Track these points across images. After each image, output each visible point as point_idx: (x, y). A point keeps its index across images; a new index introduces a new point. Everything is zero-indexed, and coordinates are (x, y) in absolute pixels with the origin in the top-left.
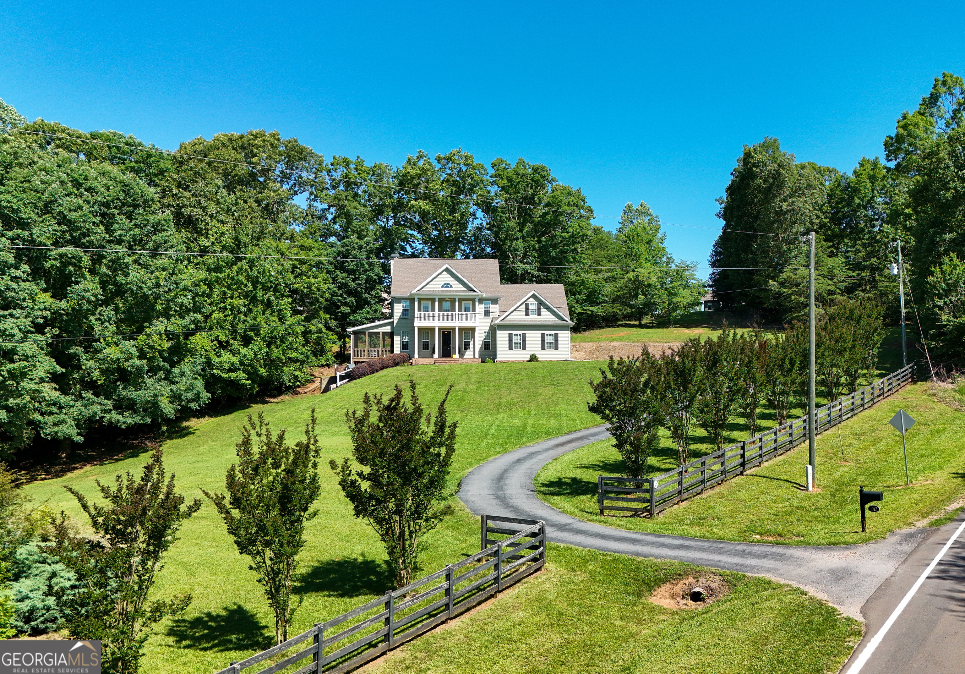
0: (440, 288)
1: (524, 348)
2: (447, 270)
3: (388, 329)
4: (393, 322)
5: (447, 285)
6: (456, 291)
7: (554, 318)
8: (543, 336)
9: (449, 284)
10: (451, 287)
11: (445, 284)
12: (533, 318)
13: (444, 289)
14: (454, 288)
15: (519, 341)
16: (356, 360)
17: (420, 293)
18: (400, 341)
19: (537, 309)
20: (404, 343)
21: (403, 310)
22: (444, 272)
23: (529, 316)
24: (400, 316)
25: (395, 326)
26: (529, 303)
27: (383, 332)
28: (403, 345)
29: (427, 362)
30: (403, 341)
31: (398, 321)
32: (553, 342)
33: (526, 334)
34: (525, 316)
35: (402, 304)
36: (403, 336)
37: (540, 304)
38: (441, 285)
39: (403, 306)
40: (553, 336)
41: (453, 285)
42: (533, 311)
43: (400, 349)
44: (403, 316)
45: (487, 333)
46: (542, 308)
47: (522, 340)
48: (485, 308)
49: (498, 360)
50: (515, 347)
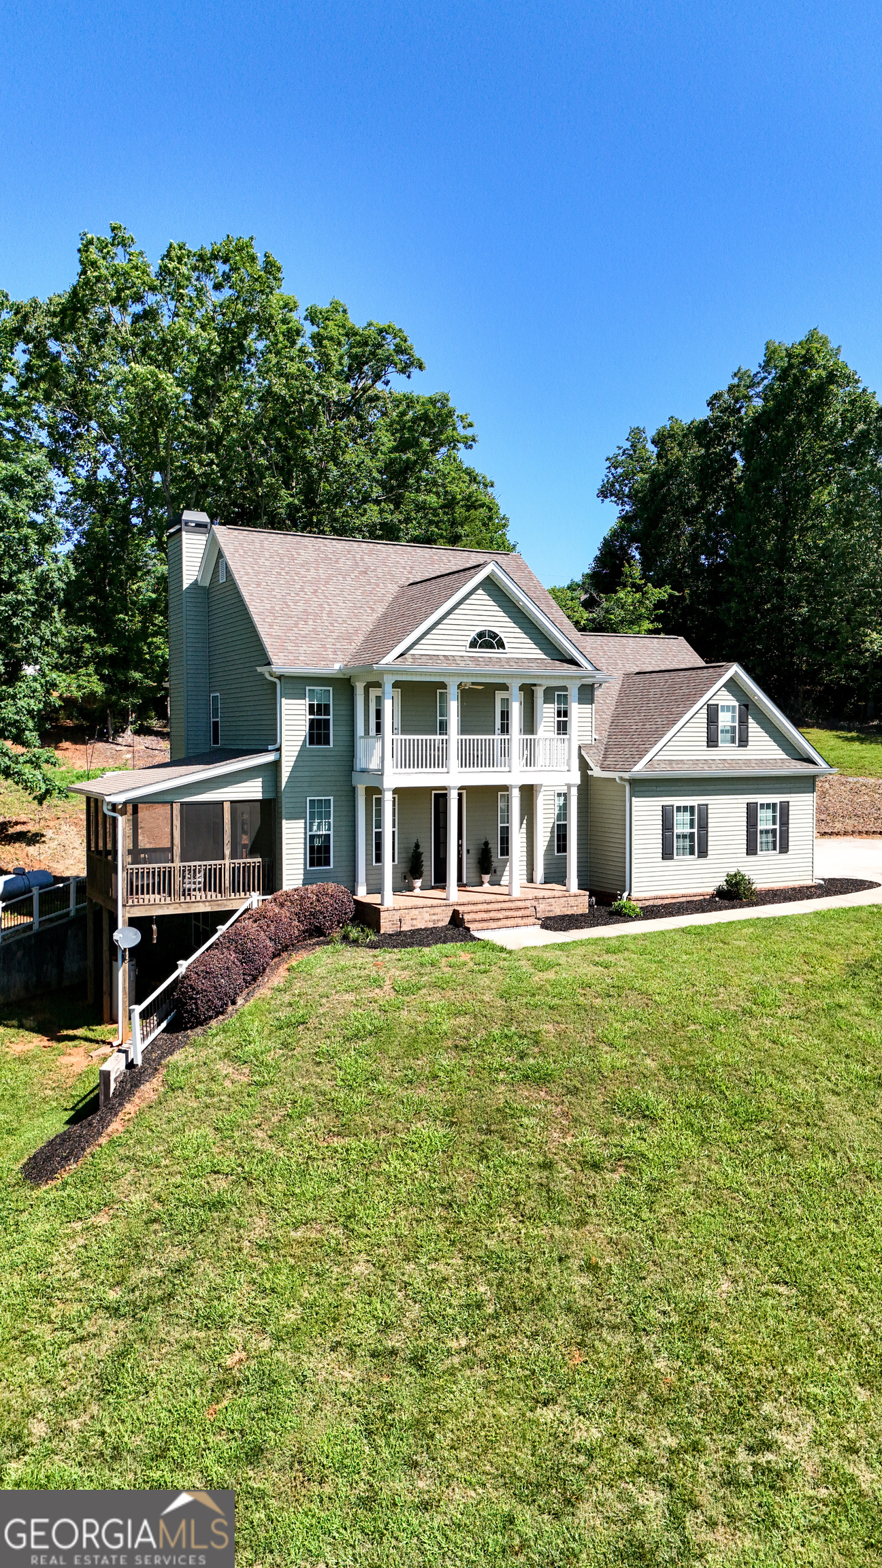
0: (464, 650)
1: (704, 853)
2: (491, 586)
3: (253, 790)
4: (276, 765)
5: (487, 640)
6: (516, 661)
7: (780, 754)
8: (752, 811)
9: (494, 635)
10: (501, 645)
11: (481, 635)
12: (727, 756)
13: (479, 652)
14: (509, 652)
15: (690, 830)
16: (138, 912)
18: (303, 836)
19: (737, 724)
20: (317, 843)
21: (312, 721)
22: (480, 591)
23: (717, 746)
24: (303, 745)
25: (284, 780)
26: (717, 705)
27: (232, 802)
28: (312, 848)
29: (427, 917)
30: (312, 837)
31: (292, 764)
32: (775, 829)
33: (707, 805)
34: (705, 748)
35: (307, 702)
36: (312, 818)
37: (747, 706)
38: (470, 639)
39: (311, 706)
40: (774, 811)
41: (505, 640)
42: (727, 731)
43: (305, 864)
44: (311, 743)
45: (561, 799)
46: (750, 719)
47: (699, 827)
48: (557, 714)
49: (634, 895)
50: (679, 849)
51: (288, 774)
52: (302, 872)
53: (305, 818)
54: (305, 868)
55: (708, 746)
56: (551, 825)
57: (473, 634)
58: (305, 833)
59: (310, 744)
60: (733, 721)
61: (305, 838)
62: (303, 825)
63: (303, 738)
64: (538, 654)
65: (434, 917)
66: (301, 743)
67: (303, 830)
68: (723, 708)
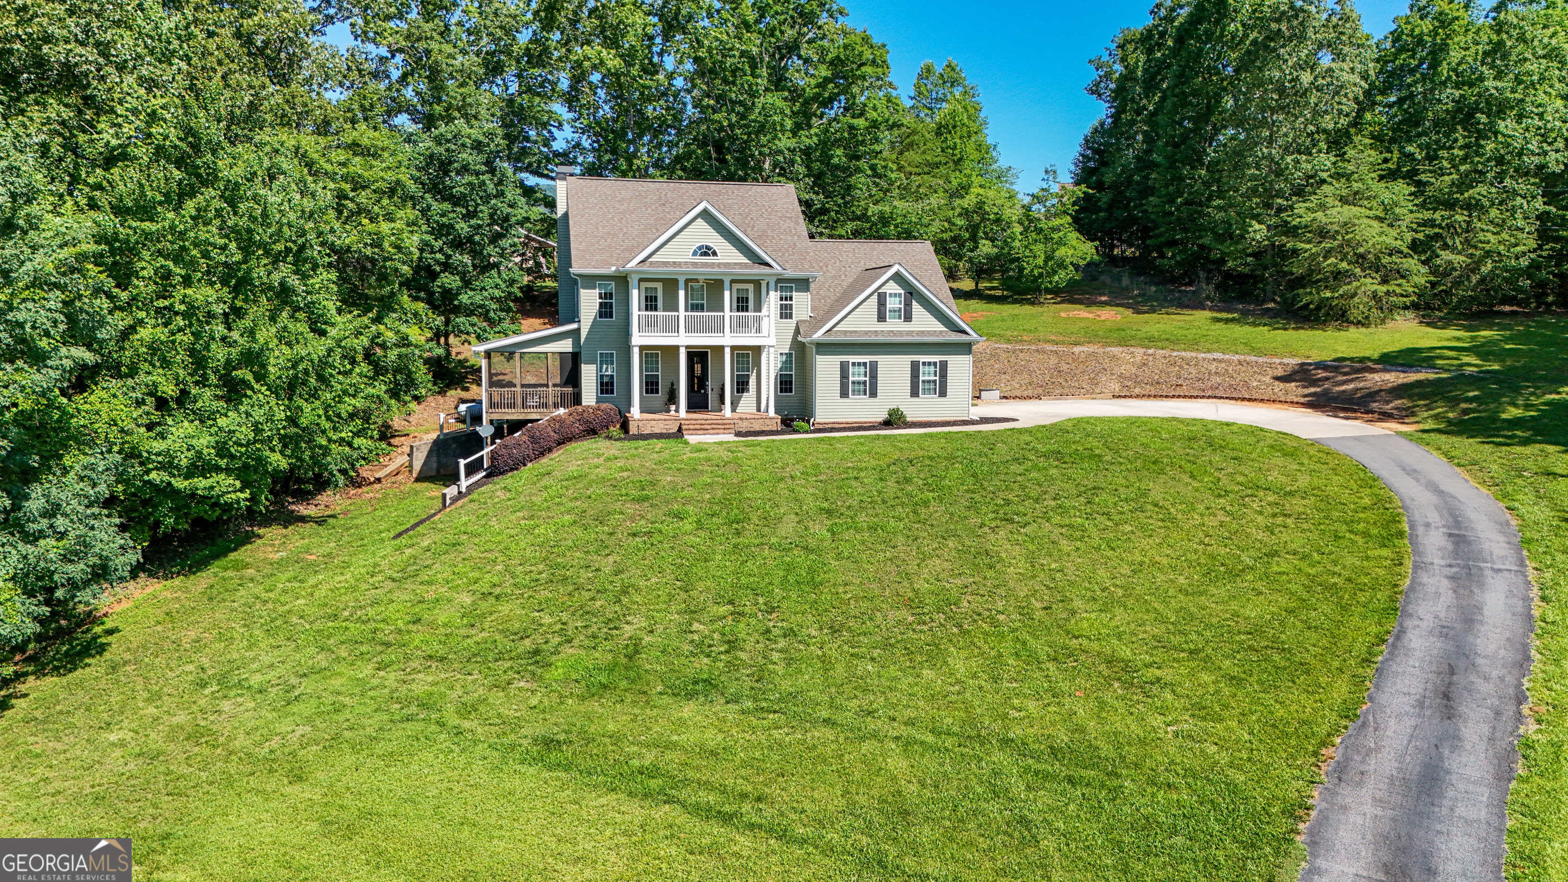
0: (689, 257)
1: (874, 394)
2: (705, 215)
3: (566, 346)
4: (578, 330)
5: (707, 251)
6: (726, 265)
7: (940, 327)
8: (915, 367)
9: (708, 248)
10: (715, 254)
11: (700, 248)
12: (894, 327)
13: (699, 259)
14: (720, 258)
15: (862, 378)
16: (495, 417)
17: (645, 268)
18: (595, 375)
19: (902, 306)
20: (605, 380)
21: (601, 304)
22: (699, 220)
23: (886, 321)
24: (595, 319)
25: (582, 340)
26: (886, 293)
27: (552, 353)
28: (602, 383)
29: (662, 426)
30: (602, 376)
31: (588, 330)
32: (936, 380)
33: (877, 362)
34: (876, 323)
35: (597, 291)
36: (601, 364)
37: (911, 294)
38: (692, 251)
39: (600, 294)
40: (936, 367)
41: (718, 251)
42: (895, 311)
43: (597, 392)
44: (601, 317)
45: (784, 357)
46: (914, 303)
47: (871, 377)
48: (781, 299)
49: (817, 420)
50: (853, 391)
51: (585, 337)
52: (595, 396)
53: (597, 364)
54: (597, 395)
55: (878, 321)
56: (775, 374)
57: (694, 248)
58: (597, 373)
60: (900, 304)
61: (597, 376)
62: (595, 368)
63: (595, 314)
65: (665, 427)
66: (593, 317)
67: (595, 371)
68: (891, 295)
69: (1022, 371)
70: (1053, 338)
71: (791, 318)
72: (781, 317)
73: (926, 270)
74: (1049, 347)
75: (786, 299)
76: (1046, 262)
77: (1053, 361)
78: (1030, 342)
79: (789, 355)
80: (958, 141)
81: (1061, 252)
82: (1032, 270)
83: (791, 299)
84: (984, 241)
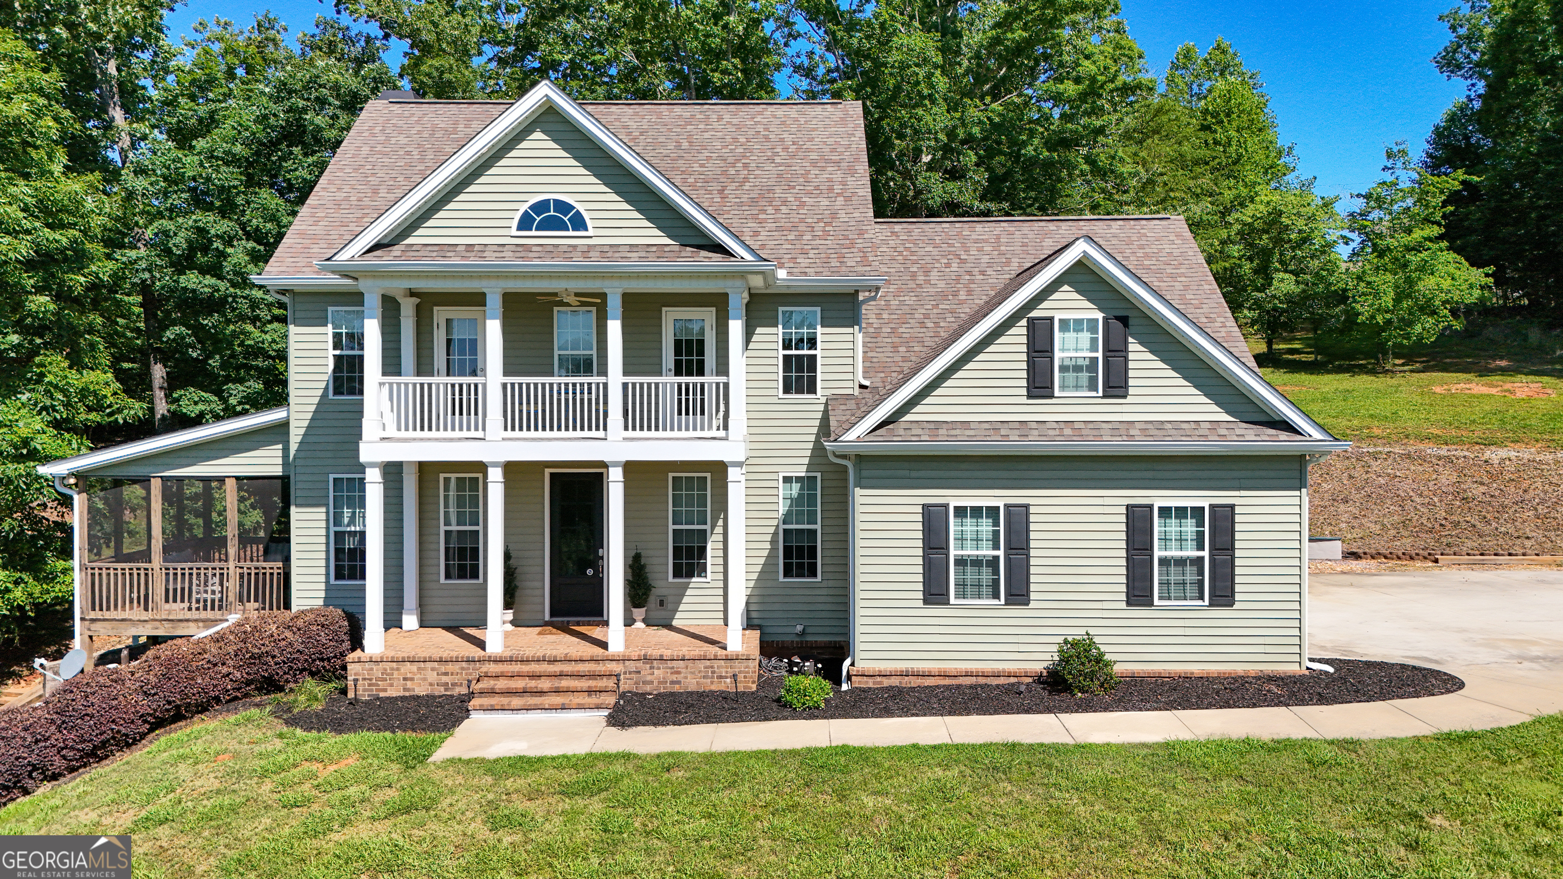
0: (512, 234)
1: (1019, 595)
4: (285, 426)
5: (557, 216)
6: (603, 250)
7: (1209, 411)
8: (1138, 521)
9: (563, 207)
10: (579, 223)
11: (539, 207)
12: (1076, 413)
13: (536, 237)
14: (597, 234)
15: (987, 552)
16: (102, 630)
17: (386, 259)
18: (323, 532)
19: (1100, 355)
20: (349, 544)
21: (337, 359)
22: (538, 135)
23: (1052, 396)
24: (324, 396)
25: (293, 447)
26: (1051, 319)
27: (238, 478)
28: (337, 551)
29: (432, 677)
30: (339, 536)
31: (306, 423)
32: (1202, 559)
33: (1027, 506)
34: (1024, 400)
35: (330, 329)
36: (339, 507)
37: (1124, 320)
38: (518, 216)
39: (337, 337)
40: (1200, 524)
41: (586, 216)
42: (1078, 369)
43: (327, 575)
44: (337, 391)
45: (796, 487)
46: (1134, 346)
47: (1009, 547)
48: (787, 345)
49: (861, 665)
50: (961, 585)
51: (299, 439)
52: (323, 586)
53: (327, 505)
54: (327, 582)
55: (1029, 396)
56: (772, 530)
57: (524, 207)
58: (328, 528)
59: (335, 393)
60: (1094, 348)
61: (327, 536)
62: (323, 516)
63: (323, 385)
64: (656, 237)
65: (444, 679)
66: (320, 392)
67: (324, 524)
68: (1064, 324)
69: (1382, 500)
70: (1436, 431)
71: (812, 389)
72: (787, 390)
73: (1173, 277)
74: (1431, 449)
75: (800, 343)
76: (1398, 300)
77: (1447, 477)
78: (1387, 440)
79: (807, 482)
80: (1233, 133)
81: (1427, 284)
82: (1373, 317)
83: (812, 343)
84: (1281, 275)
